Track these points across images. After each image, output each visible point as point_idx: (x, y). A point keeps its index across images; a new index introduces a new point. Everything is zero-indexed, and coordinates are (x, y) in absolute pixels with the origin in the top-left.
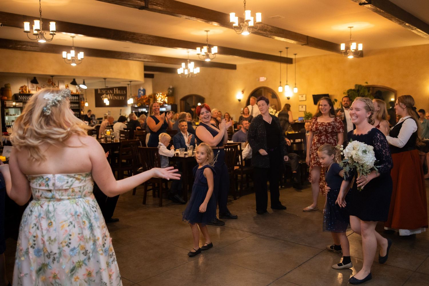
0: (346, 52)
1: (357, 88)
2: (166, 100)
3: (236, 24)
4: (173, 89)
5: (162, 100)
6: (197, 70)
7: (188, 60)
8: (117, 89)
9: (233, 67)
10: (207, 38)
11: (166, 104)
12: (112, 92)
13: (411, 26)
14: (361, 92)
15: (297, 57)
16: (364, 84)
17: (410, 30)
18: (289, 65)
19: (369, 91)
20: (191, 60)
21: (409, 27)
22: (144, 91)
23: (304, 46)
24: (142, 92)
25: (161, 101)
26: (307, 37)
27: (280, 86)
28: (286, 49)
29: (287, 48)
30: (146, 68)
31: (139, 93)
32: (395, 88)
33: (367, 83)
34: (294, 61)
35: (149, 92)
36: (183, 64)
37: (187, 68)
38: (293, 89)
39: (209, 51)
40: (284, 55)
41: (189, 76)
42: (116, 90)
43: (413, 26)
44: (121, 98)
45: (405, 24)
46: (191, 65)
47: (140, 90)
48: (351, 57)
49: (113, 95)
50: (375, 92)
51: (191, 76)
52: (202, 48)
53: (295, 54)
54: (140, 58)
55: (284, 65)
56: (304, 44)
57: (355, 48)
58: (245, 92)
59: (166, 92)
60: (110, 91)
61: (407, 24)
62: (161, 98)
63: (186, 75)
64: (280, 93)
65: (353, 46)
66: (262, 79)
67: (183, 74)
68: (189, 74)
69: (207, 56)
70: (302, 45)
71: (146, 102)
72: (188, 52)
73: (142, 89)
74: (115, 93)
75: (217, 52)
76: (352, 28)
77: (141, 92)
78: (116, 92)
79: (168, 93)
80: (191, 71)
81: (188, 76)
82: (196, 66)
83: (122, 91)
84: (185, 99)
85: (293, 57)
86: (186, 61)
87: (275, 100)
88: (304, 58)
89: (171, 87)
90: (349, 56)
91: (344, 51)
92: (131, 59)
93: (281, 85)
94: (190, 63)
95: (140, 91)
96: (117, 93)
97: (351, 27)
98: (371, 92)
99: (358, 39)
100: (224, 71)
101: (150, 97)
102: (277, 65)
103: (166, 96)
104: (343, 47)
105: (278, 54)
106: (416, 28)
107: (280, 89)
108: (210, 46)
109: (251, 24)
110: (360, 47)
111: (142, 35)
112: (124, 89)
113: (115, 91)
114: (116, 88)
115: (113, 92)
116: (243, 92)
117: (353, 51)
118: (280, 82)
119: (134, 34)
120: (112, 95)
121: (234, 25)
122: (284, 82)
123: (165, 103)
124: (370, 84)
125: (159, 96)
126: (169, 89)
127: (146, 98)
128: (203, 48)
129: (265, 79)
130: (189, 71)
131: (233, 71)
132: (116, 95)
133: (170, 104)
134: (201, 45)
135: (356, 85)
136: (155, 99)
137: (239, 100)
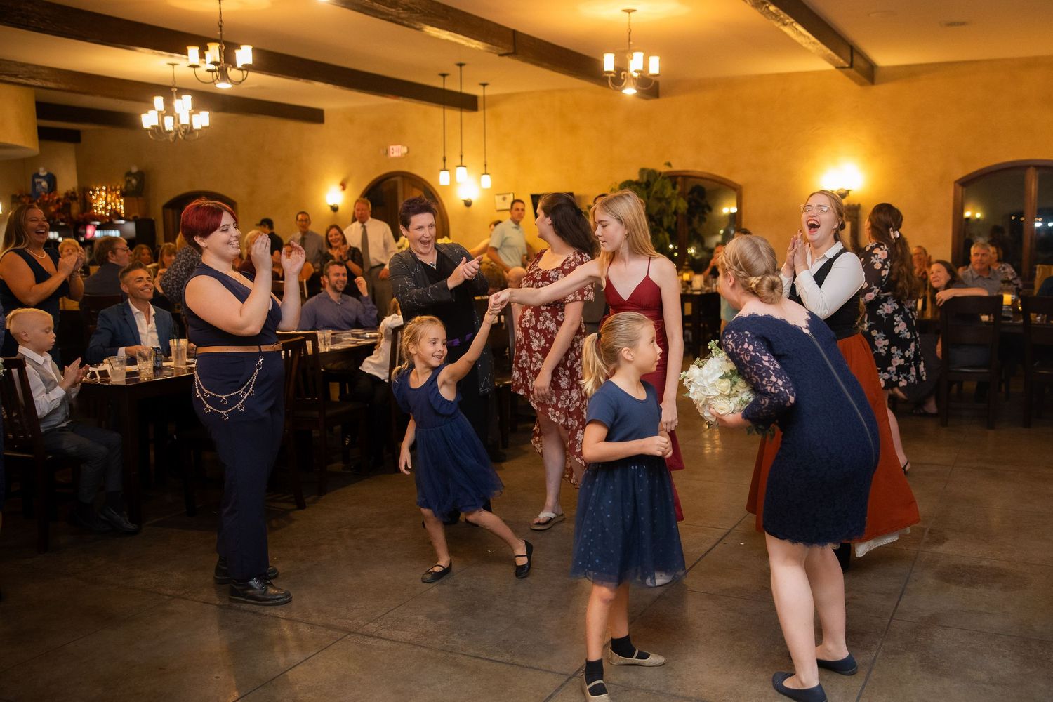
0: (618, 79)
1: (645, 179)
2: (121, 207)
4: (141, 176)
5: (109, 208)
6: (202, 120)
7: (174, 90)
9: (315, 116)
10: (221, 21)
11: (121, 218)
13: (783, 15)
14: (656, 187)
15: (489, 91)
16: (663, 169)
17: (778, 24)
18: (470, 115)
19: (674, 187)
20: (182, 91)
21: (776, 16)
23: (506, 59)
24: (44, 184)
25: (105, 209)
26: (514, 32)
27: (445, 170)
28: (459, 67)
29: (461, 65)
30: (43, 110)
31: (34, 184)
32: (736, 179)
33: (669, 165)
34: (480, 104)
35: (67, 182)
36: (159, 101)
37: (169, 110)
38: (479, 180)
40: (452, 85)
41: (177, 135)
43: (786, 16)
45: (767, 8)
46: (183, 104)
47: (37, 175)
48: (630, 91)
50: (688, 189)
51: (186, 136)
53: (484, 85)
54: (16, 76)
55: (453, 114)
56: (506, 51)
57: (640, 68)
58: (349, 186)
59: (121, 184)
61: (772, 8)
62: (104, 201)
63: (169, 132)
64: (445, 188)
65: (636, 63)
66: (397, 151)
67: (158, 130)
68: (177, 131)
69: (222, 73)
70: (500, 55)
71: (58, 211)
72: (173, 65)
76: (632, 14)
77: (40, 183)
79: (126, 187)
80: (184, 120)
81: (173, 134)
82: (196, 108)
84: (178, 203)
85: (477, 91)
86: (168, 91)
88: (507, 97)
89: (134, 170)
90: (624, 88)
91: (613, 75)
93: (447, 168)
94: (179, 97)
95: (37, 180)
97: (629, 11)
98: (679, 187)
99: (647, 41)
100: (291, 128)
101: (70, 196)
102: (436, 113)
103: (118, 197)
104: (609, 63)
105: (438, 83)
106: (792, 20)
107: (444, 179)
110: (655, 66)
116: (343, 186)
117: (636, 75)
118: (445, 160)
122: (453, 159)
123: (116, 215)
124: (677, 167)
125: (99, 196)
126: (129, 174)
127: (58, 200)
129: (405, 150)
130: (176, 119)
131: (316, 126)
133: (131, 218)
135: (642, 171)
136: (87, 205)
137: (335, 209)
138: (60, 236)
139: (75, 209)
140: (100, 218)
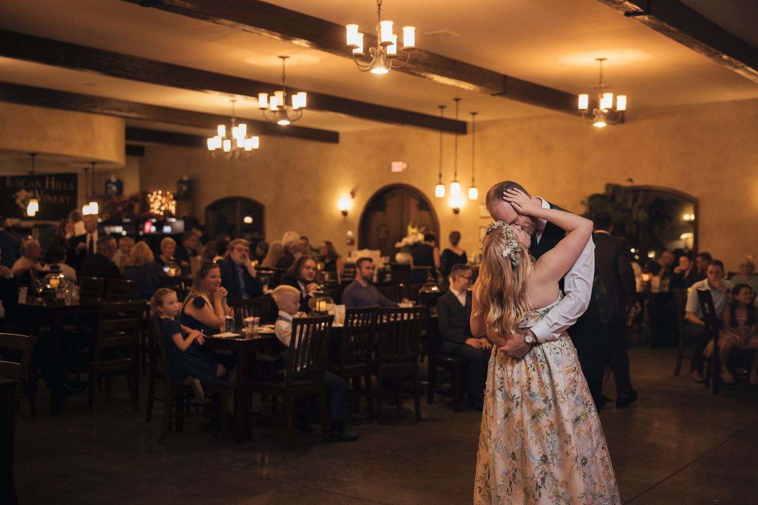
0: (591, 113)
1: (611, 192)
2: (173, 209)
3: (360, 50)
4: (191, 183)
5: (163, 208)
6: (252, 143)
7: (233, 120)
8: (53, 179)
9: (332, 137)
10: (284, 74)
11: (172, 216)
12: (40, 185)
13: (734, 61)
14: (620, 199)
15: (478, 118)
16: (626, 184)
17: (730, 68)
18: (461, 138)
19: (635, 200)
20: (239, 120)
21: (729, 62)
22: (119, 184)
23: (497, 98)
24: (114, 188)
25: (159, 209)
26: (505, 77)
27: (440, 184)
28: (455, 102)
29: (457, 100)
30: (131, 133)
31: (107, 189)
32: (694, 193)
33: (631, 180)
34: (469, 128)
35: (131, 188)
36: (221, 129)
37: (229, 136)
38: (467, 193)
39: (288, 101)
40: (449, 114)
41: (232, 155)
42: (50, 180)
43: (738, 61)
44: (62, 199)
45: (721, 57)
46: (240, 131)
47: (109, 182)
48: (600, 125)
49: (42, 192)
50: (649, 201)
51: (239, 156)
52: (271, 94)
53: (474, 114)
54: (120, 110)
55: (449, 138)
56: (497, 92)
57: (610, 106)
58: (358, 195)
59: (174, 190)
60: (37, 182)
61: (725, 57)
62: (160, 203)
63: (227, 153)
64: (440, 199)
65: (606, 102)
66: (398, 167)
67: (219, 151)
68: (233, 152)
69: (283, 112)
70: (493, 95)
71: (124, 209)
72: (233, 101)
73: (114, 179)
74: (47, 186)
75: (304, 105)
76: (604, 62)
77: (111, 188)
78: (50, 185)
79: (178, 192)
80: (240, 144)
82: (250, 133)
83: (65, 184)
84: (217, 206)
85: (468, 118)
86: (229, 120)
87: (425, 214)
88: (493, 123)
89: (185, 178)
90: (596, 121)
91: (586, 112)
92: (98, 110)
93: (442, 182)
94: (237, 125)
95: (109, 185)
96: (53, 187)
97: (601, 60)
98: (640, 201)
99: (616, 84)
100: (312, 147)
101: (134, 198)
102: (434, 137)
103: (171, 200)
104: (583, 102)
105: (437, 113)
106: (743, 64)
107: (439, 191)
108: (290, 92)
109: (392, 50)
110: (622, 104)
111: (132, 59)
112: (71, 178)
113: (47, 182)
114: (50, 176)
115: (44, 184)
116: (353, 194)
117: (606, 111)
118: (440, 176)
119: (115, 55)
120: (39, 193)
121: (355, 51)
122: (448, 174)
123: (168, 213)
124: (639, 182)
125: (156, 199)
126: (181, 182)
127: (125, 202)
128: (274, 95)
129: (405, 166)
130: (234, 143)
131: (332, 146)
132: (50, 192)
133: (181, 216)
134: (270, 89)
135: (608, 186)
136: (146, 205)
137: (345, 213)
138: (124, 230)
139: (137, 209)
140: (157, 216)
